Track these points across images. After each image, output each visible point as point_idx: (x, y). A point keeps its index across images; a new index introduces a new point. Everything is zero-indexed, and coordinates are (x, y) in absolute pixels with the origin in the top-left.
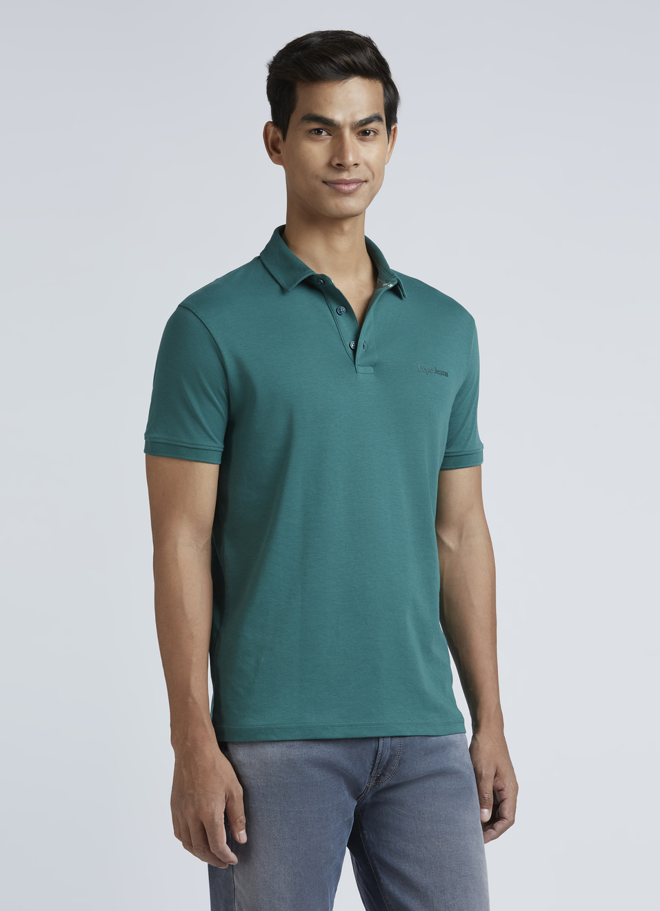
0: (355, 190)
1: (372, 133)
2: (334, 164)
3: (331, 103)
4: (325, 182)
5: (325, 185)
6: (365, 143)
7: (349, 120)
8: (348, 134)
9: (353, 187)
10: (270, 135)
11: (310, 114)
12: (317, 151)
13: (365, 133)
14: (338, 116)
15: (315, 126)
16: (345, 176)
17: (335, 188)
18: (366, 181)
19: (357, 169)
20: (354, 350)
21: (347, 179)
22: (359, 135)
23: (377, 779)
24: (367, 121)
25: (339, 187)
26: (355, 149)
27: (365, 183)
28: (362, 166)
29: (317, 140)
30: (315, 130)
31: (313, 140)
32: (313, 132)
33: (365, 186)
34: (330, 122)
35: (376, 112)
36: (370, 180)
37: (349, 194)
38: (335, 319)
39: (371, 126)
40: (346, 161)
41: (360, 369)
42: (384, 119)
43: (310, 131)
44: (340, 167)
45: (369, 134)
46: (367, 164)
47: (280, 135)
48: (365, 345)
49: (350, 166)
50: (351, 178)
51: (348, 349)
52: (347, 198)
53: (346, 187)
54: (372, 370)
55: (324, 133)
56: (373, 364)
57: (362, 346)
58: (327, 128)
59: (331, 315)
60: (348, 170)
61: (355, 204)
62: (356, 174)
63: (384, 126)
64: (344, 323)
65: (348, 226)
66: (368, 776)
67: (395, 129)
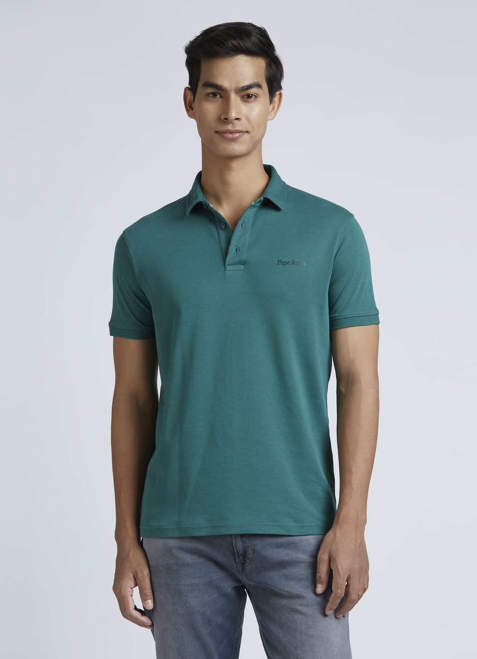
0: (238, 137)
1: (253, 97)
2: (223, 118)
3: (221, 73)
4: (217, 132)
5: (217, 134)
6: (247, 104)
7: (234, 86)
8: (234, 98)
9: (237, 135)
10: (188, 98)
11: (207, 82)
12: (211, 108)
13: (249, 96)
14: (225, 82)
15: (210, 90)
16: (230, 127)
17: (223, 137)
18: (247, 132)
19: (240, 122)
20: (226, 254)
21: (231, 129)
22: (242, 97)
23: (243, 564)
24: (249, 87)
25: (226, 135)
26: (238, 108)
27: (247, 133)
28: (244, 121)
29: (212, 102)
30: (212, 93)
31: (209, 101)
32: (210, 95)
33: (246, 136)
34: (220, 88)
35: (256, 81)
36: (251, 132)
37: (233, 140)
38: (218, 233)
39: (253, 91)
40: (229, 116)
41: (229, 268)
42: (265, 86)
43: (208, 95)
44: (226, 121)
45: (251, 97)
46: (248, 119)
47: (192, 97)
48: (238, 249)
49: (232, 120)
50: (234, 129)
51: (224, 253)
52: (232, 143)
53: (230, 136)
54: (242, 267)
55: (218, 96)
56: (243, 263)
57: (234, 250)
58: (219, 92)
59: (216, 230)
60: (232, 123)
61: (238, 148)
62: (239, 126)
63: (264, 92)
64: (223, 235)
65: (235, 164)
66: (233, 562)
67: (280, 94)
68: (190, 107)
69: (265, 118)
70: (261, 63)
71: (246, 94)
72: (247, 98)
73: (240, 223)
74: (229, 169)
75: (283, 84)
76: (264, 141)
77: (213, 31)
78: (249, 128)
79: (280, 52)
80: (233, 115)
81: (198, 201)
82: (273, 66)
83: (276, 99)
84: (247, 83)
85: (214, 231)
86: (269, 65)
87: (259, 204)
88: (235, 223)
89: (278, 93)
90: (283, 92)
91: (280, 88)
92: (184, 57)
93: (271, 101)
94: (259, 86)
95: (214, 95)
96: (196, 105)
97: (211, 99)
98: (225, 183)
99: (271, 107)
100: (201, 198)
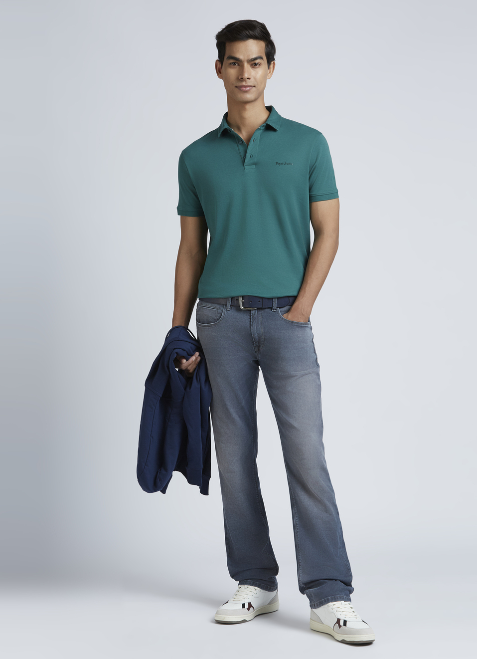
0: (249, 90)
2: (239, 78)
3: (238, 51)
4: (236, 87)
6: (255, 69)
7: (246, 58)
8: (247, 66)
9: (248, 89)
10: (218, 66)
11: (229, 56)
12: (232, 72)
13: (255, 64)
14: (241, 56)
15: (232, 61)
16: (244, 83)
17: (241, 90)
18: (254, 86)
19: (250, 80)
20: (245, 159)
21: (245, 85)
22: (251, 65)
23: (259, 348)
24: (256, 59)
25: (242, 88)
26: (249, 71)
28: (252, 79)
29: (233, 68)
30: (233, 63)
31: (231, 68)
33: (254, 89)
34: (238, 59)
35: (260, 55)
36: (257, 86)
37: (246, 92)
38: (238, 148)
39: (258, 61)
40: (244, 77)
41: (246, 167)
42: (265, 58)
43: (230, 64)
44: (242, 79)
45: (257, 65)
46: (255, 79)
47: (221, 66)
48: (252, 156)
49: (245, 79)
50: (247, 84)
51: (243, 159)
52: (246, 94)
53: (245, 89)
54: (255, 167)
55: (236, 65)
56: (255, 164)
57: (249, 156)
58: (237, 62)
60: (245, 81)
61: (249, 96)
62: (249, 83)
63: (264, 62)
64: (241, 148)
65: (248, 106)
66: (253, 346)
67: (274, 63)
68: (219, 71)
69: (265, 78)
70: (262, 44)
71: (254, 63)
72: (254, 66)
73: (252, 140)
74: (245, 109)
75: (275, 57)
76: (264, 91)
77: (233, 25)
78: (255, 84)
79: (273, 38)
80: (246, 75)
81: (224, 128)
82: (270, 47)
83: (272, 66)
84: (254, 56)
85: (235, 146)
86: (267, 46)
87: (263, 128)
88: (249, 140)
89: (273, 62)
90: (275, 62)
91: (274, 59)
92: (215, 41)
93: (269, 67)
94: (261, 58)
95: (234, 64)
96: (223, 70)
97: (232, 66)
98: (242, 118)
99: (269, 71)
100: (226, 126)
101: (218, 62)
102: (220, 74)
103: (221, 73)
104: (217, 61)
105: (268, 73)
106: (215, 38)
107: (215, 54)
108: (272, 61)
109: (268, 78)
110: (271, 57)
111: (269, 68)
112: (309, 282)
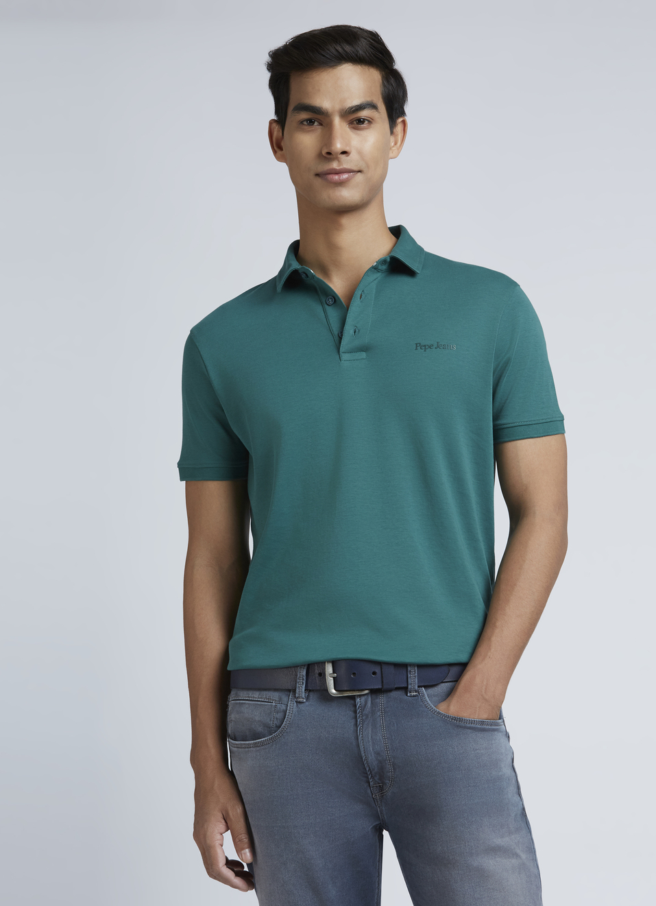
0: (347, 180)
1: (366, 122)
2: (324, 152)
3: (319, 90)
4: (317, 175)
5: (317, 177)
6: (358, 132)
7: (337, 107)
8: (339, 124)
9: (345, 176)
11: (299, 104)
12: (307, 141)
13: (360, 121)
14: (325, 102)
15: (304, 116)
16: (335, 165)
17: (327, 180)
18: (360, 171)
19: (348, 158)
20: (340, 338)
21: (337, 168)
22: (351, 123)
24: (360, 108)
25: (331, 177)
26: (344, 138)
27: (359, 173)
28: (354, 155)
29: (309, 131)
30: (307, 120)
31: (304, 131)
32: (305, 123)
33: (359, 177)
34: (317, 110)
35: (369, 99)
36: (365, 170)
37: (341, 184)
38: (325, 312)
39: (364, 114)
40: (333, 148)
41: (345, 357)
42: (382, 108)
43: (302, 122)
44: (329, 156)
45: (363, 122)
46: (360, 153)
47: (280, 132)
48: (357, 331)
49: (337, 154)
50: (341, 167)
51: (337, 339)
52: (340, 188)
53: (336, 177)
54: (364, 355)
55: (316, 123)
56: (364, 349)
57: (352, 332)
58: (317, 118)
59: (321, 307)
60: (337, 159)
61: (348, 194)
62: (346, 163)
63: (381, 115)
64: (333, 314)
65: (346, 221)
66: (366, 785)
67: (404, 122)
68: (278, 146)
69: (384, 155)
70: (375, 75)
71: (355, 118)
72: (357, 124)
73: (358, 293)
74: (339, 227)
75: (407, 108)
78: (362, 165)
80: (338, 146)
81: (292, 268)
82: (392, 81)
83: (399, 128)
84: (356, 102)
85: (319, 309)
87: (384, 267)
88: (350, 297)
89: (401, 119)
91: (403, 113)
94: (373, 106)
95: (311, 122)
96: (286, 142)
97: (306, 127)
98: (333, 248)
99: (392, 139)
100: (295, 265)
101: (274, 125)
102: (279, 152)
103: (281, 148)
104: (271, 122)
105: (393, 144)
106: (265, 68)
107: (266, 107)
108: (399, 117)
109: (391, 155)
110: (396, 105)
111: (392, 133)
112: (498, 624)
